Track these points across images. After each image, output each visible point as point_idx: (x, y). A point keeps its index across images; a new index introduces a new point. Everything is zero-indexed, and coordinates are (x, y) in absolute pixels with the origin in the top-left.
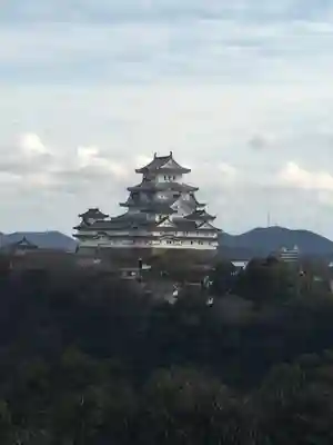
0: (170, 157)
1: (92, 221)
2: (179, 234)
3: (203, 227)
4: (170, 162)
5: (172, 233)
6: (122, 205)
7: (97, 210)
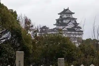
0: (68, 9)
1: (44, 30)
2: (69, 32)
3: (77, 30)
4: (68, 11)
5: (66, 32)
6: (54, 25)
7: (45, 26)
